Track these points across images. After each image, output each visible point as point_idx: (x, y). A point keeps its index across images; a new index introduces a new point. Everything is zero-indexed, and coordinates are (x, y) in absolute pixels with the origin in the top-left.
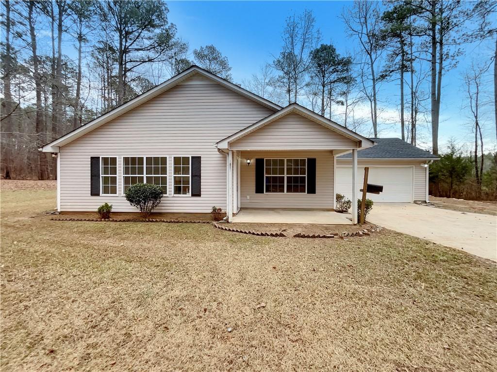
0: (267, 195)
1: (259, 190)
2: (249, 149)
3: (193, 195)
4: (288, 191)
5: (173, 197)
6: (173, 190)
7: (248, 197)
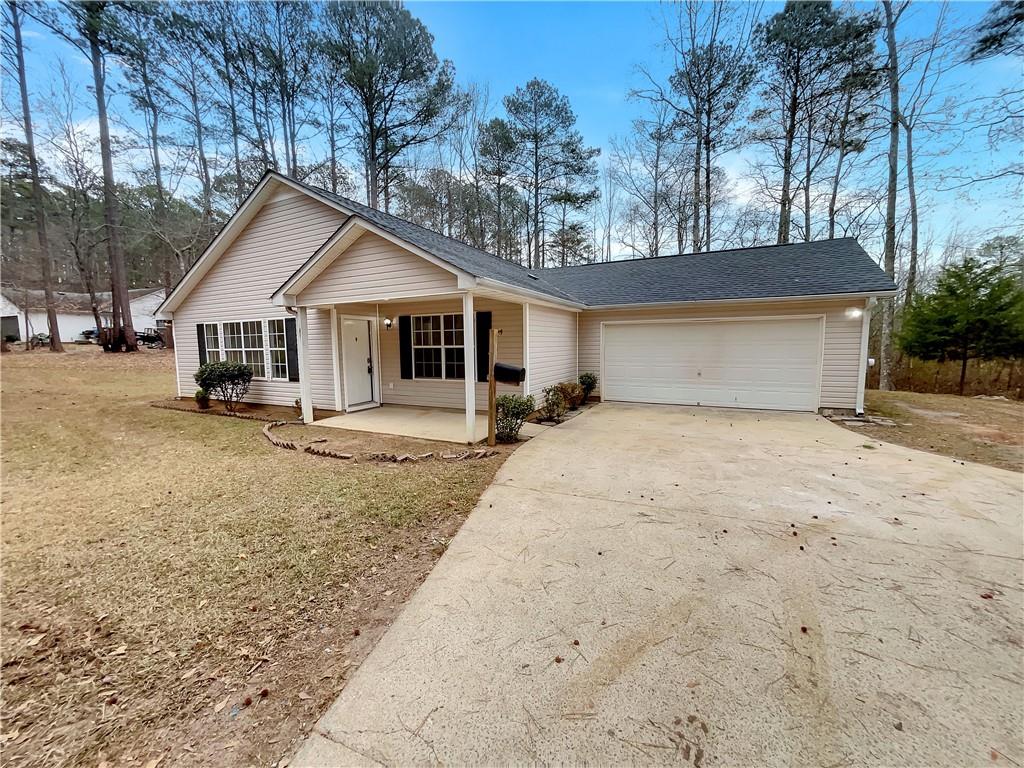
0: (417, 382)
1: (406, 374)
2: (386, 299)
3: (291, 380)
4: (447, 376)
5: (272, 381)
6: (270, 370)
7: (391, 385)
